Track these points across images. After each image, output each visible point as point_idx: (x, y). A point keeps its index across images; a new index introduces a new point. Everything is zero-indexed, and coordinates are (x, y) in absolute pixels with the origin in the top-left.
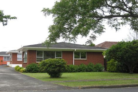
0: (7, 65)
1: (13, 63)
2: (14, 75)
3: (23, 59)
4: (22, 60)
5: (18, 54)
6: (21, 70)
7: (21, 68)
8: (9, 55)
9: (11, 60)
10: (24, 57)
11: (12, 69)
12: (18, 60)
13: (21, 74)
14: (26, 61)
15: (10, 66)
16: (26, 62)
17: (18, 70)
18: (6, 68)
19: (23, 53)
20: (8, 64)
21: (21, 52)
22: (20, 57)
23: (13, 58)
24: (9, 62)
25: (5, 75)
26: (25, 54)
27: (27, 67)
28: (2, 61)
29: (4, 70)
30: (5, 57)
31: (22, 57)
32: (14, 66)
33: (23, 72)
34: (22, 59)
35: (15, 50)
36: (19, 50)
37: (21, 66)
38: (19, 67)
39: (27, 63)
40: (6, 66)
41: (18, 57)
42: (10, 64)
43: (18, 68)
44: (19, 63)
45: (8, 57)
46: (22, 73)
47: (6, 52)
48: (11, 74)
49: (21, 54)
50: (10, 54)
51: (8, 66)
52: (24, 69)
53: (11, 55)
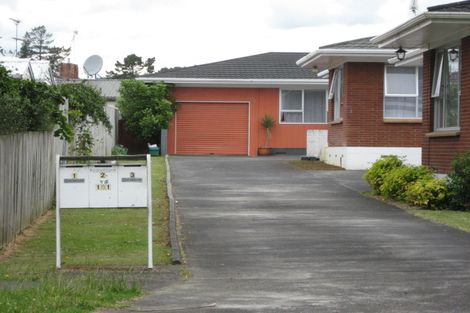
0: (304, 150)
1: (355, 141)
2: (366, 230)
3: (429, 105)
4: (417, 117)
5: (393, 69)
6: (417, 187)
7: (411, 178)
8: (322, 79)
9: (338, 118)
10: (437, 93)
11: (344, 183)
12: (390, 116)
13: (413, 218)
14: (451, 124)
15: (331, 160)
16: (455, 130)
17: (396, 193)
18: (303, 176)
19: (432, 59)
20: (317, 142)
21: (414, 54)
22: (402, 93)
23: (351, 96)
24: (325, 133)
25: (299, 225)
26: (446, 67)
27: (458, 169)
28: (268, 125)
29: (288, 190)
30: (293, 95)
31: (417, 95)
32: (361, 158)
33: (428, 207)
34: (417, 105)
35: (364, 42)
36: (398, 39)
37: (412, 156)
38: (399, 165)
39: (458, 136)
40: (298, 159)
41: (386, 94)
42: (332, 144)
43: (395, 175)
44: (400, 134)
45: (316, 95)
46: (419, 213)
47: (300, 55)
48: (344, 222)
49: (409, 69)
50: (332, 72)
51: (316, 162)
52: (441, 179)
53: (339, 78)
